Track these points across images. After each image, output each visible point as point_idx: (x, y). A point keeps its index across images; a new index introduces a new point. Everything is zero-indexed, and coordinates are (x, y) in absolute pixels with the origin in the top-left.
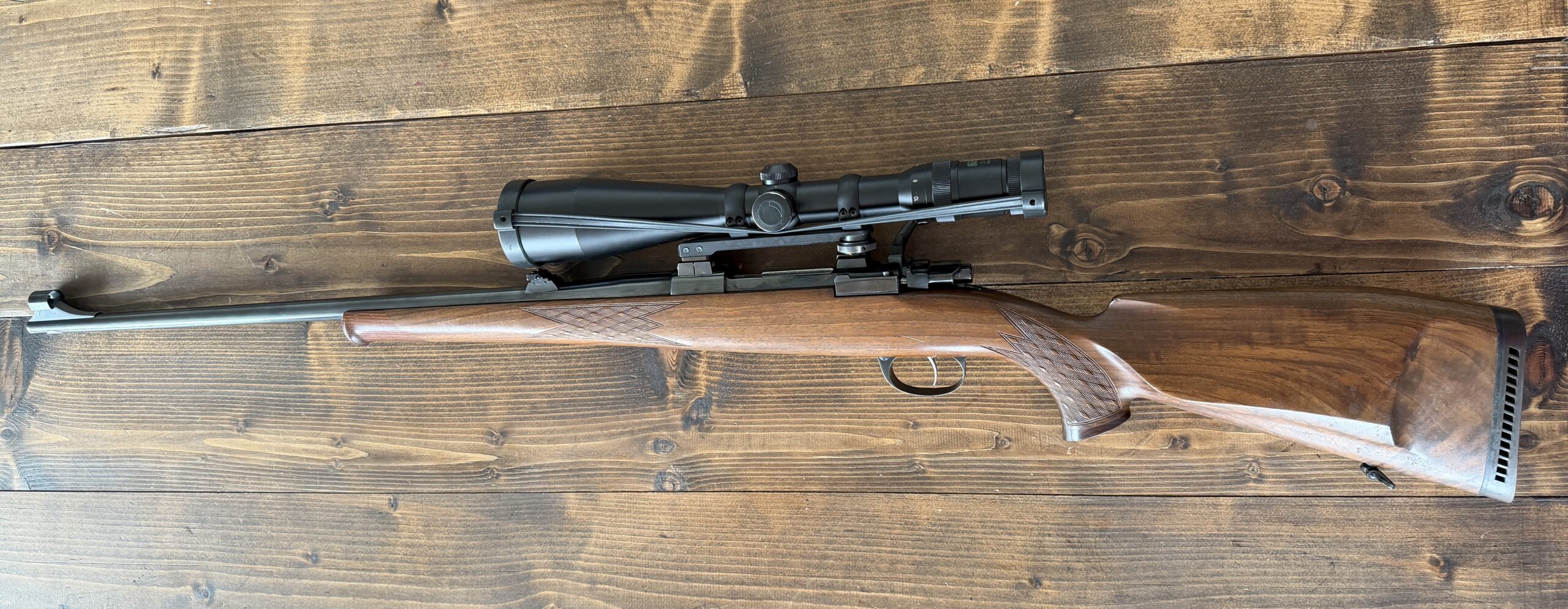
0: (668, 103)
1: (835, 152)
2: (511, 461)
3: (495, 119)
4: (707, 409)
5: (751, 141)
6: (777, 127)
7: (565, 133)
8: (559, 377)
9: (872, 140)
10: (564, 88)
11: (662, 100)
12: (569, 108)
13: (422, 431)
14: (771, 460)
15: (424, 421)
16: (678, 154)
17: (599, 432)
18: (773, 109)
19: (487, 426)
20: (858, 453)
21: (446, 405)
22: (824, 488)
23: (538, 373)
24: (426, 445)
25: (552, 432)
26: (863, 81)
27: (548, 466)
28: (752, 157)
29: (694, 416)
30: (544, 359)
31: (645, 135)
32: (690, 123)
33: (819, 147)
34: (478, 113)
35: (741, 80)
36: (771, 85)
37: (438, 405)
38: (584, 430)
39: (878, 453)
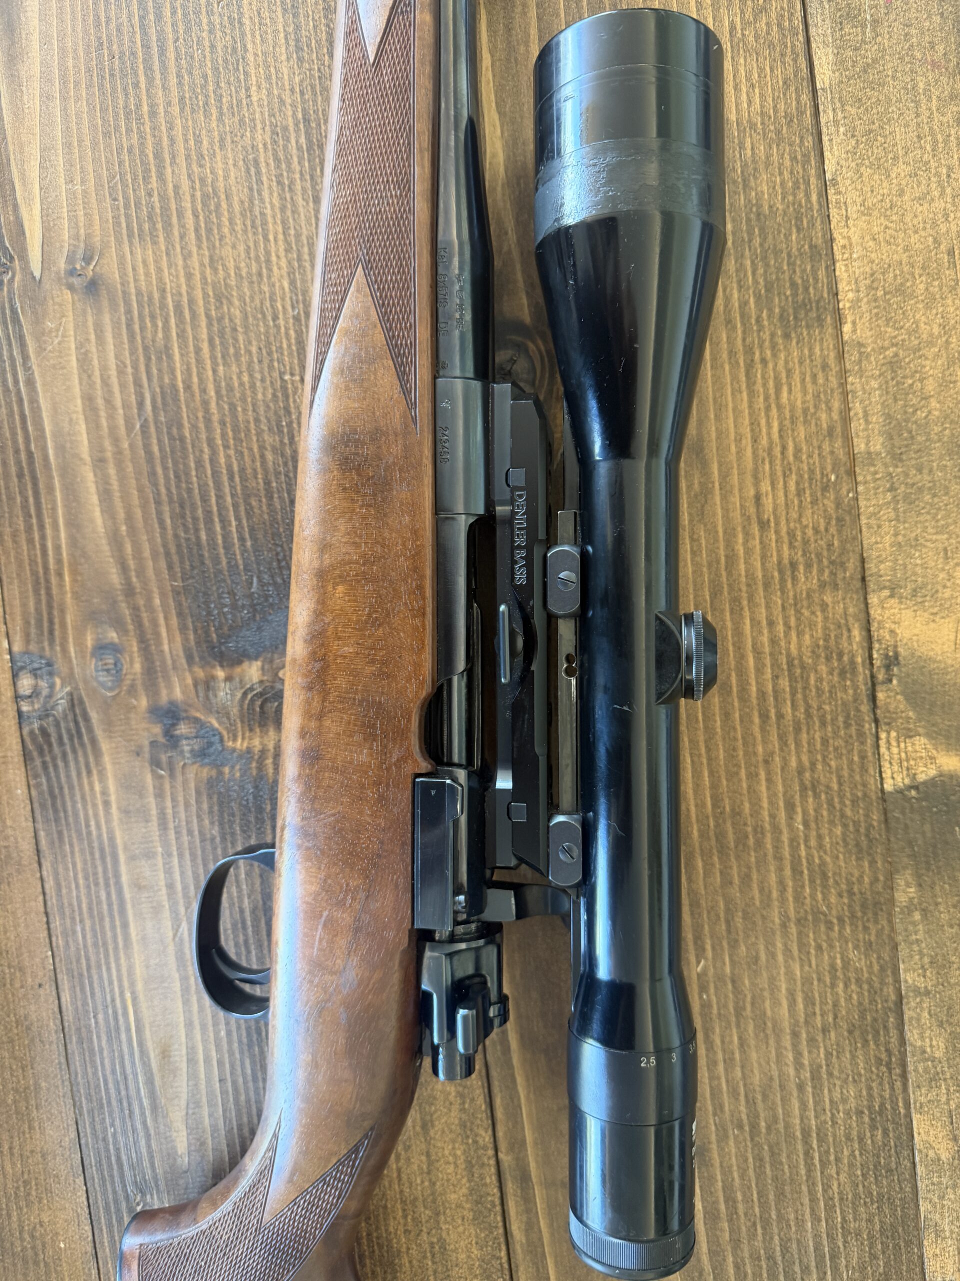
0: (868, 614)
1: (772, 993)
2: (35, 313)
3: (814, 198)
4: (201, 755)
5: (790, 807)
6: (823, 863)
7: (789, 372)
8: (232, 407)
9: (799, 1065)
10: (894, 364)
11: (873, 599)
12: (850, 379)
13: (77, 84)
14: (110, 905)
15: (101, 86)
16: (754, 645)
17: (121, 515)
18: (860, 851)
19: (105, 245)
20: (150, 1082)
21: (142, 137)
22: (69, 1016)
23: (237, 355)
24: (47, 97)
25: (108, 402)
26: (922, 1038)
27: (34, 401)
28: (756, 812)
29: (183, 729)
30: (271, 367)
31: (793, 565)
32: (823, 668)
33: (780, 958)
34: (827, 154)
35: (922, 777)
36: (910, 843)
37: (139, 118)
38: (122, 479)
39: (155, 1120)
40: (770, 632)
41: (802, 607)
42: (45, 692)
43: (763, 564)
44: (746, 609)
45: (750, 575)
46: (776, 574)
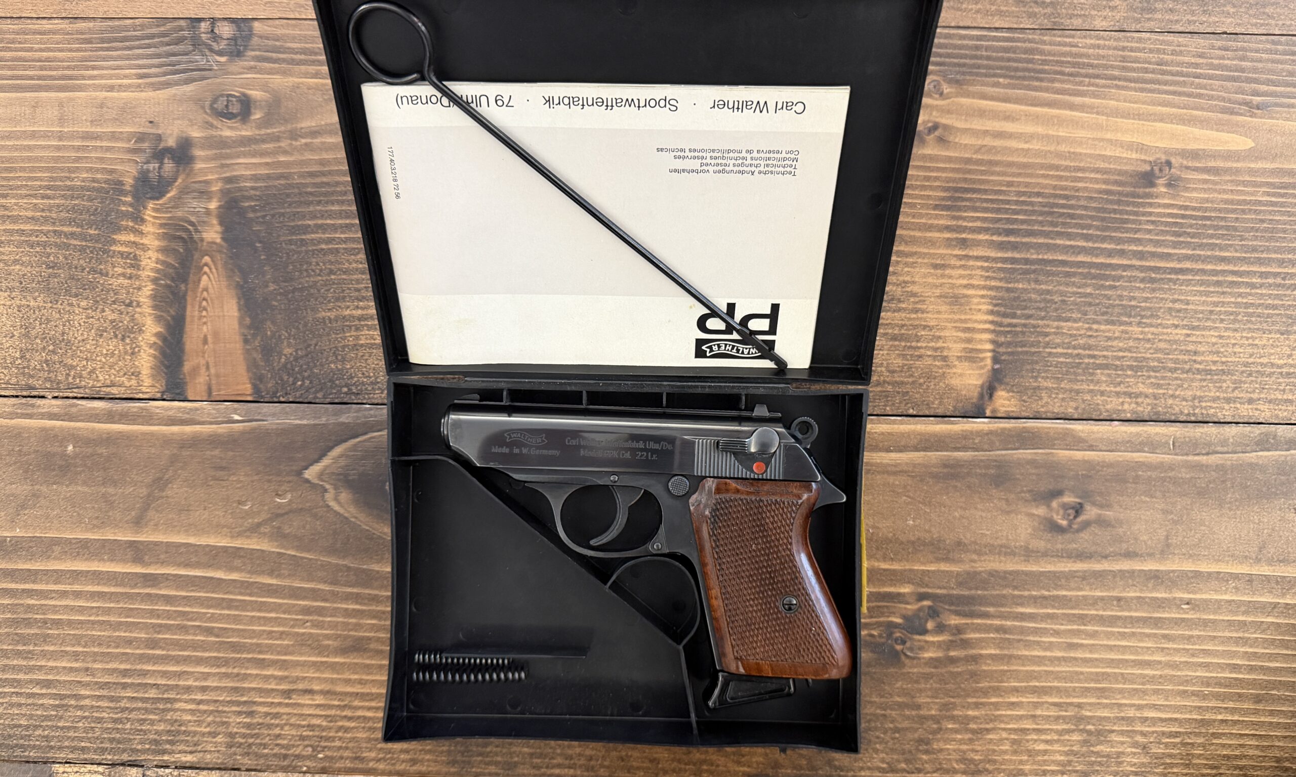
40: (196, 687)
41: (215, 717)
42: (215, 46)
43: (254, 689)
44: (217, 670)
45: (245, 677)
46: (245, 699)
